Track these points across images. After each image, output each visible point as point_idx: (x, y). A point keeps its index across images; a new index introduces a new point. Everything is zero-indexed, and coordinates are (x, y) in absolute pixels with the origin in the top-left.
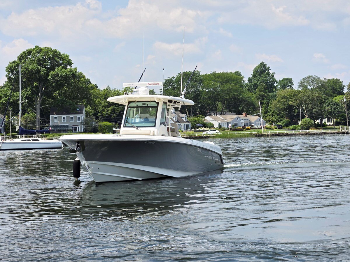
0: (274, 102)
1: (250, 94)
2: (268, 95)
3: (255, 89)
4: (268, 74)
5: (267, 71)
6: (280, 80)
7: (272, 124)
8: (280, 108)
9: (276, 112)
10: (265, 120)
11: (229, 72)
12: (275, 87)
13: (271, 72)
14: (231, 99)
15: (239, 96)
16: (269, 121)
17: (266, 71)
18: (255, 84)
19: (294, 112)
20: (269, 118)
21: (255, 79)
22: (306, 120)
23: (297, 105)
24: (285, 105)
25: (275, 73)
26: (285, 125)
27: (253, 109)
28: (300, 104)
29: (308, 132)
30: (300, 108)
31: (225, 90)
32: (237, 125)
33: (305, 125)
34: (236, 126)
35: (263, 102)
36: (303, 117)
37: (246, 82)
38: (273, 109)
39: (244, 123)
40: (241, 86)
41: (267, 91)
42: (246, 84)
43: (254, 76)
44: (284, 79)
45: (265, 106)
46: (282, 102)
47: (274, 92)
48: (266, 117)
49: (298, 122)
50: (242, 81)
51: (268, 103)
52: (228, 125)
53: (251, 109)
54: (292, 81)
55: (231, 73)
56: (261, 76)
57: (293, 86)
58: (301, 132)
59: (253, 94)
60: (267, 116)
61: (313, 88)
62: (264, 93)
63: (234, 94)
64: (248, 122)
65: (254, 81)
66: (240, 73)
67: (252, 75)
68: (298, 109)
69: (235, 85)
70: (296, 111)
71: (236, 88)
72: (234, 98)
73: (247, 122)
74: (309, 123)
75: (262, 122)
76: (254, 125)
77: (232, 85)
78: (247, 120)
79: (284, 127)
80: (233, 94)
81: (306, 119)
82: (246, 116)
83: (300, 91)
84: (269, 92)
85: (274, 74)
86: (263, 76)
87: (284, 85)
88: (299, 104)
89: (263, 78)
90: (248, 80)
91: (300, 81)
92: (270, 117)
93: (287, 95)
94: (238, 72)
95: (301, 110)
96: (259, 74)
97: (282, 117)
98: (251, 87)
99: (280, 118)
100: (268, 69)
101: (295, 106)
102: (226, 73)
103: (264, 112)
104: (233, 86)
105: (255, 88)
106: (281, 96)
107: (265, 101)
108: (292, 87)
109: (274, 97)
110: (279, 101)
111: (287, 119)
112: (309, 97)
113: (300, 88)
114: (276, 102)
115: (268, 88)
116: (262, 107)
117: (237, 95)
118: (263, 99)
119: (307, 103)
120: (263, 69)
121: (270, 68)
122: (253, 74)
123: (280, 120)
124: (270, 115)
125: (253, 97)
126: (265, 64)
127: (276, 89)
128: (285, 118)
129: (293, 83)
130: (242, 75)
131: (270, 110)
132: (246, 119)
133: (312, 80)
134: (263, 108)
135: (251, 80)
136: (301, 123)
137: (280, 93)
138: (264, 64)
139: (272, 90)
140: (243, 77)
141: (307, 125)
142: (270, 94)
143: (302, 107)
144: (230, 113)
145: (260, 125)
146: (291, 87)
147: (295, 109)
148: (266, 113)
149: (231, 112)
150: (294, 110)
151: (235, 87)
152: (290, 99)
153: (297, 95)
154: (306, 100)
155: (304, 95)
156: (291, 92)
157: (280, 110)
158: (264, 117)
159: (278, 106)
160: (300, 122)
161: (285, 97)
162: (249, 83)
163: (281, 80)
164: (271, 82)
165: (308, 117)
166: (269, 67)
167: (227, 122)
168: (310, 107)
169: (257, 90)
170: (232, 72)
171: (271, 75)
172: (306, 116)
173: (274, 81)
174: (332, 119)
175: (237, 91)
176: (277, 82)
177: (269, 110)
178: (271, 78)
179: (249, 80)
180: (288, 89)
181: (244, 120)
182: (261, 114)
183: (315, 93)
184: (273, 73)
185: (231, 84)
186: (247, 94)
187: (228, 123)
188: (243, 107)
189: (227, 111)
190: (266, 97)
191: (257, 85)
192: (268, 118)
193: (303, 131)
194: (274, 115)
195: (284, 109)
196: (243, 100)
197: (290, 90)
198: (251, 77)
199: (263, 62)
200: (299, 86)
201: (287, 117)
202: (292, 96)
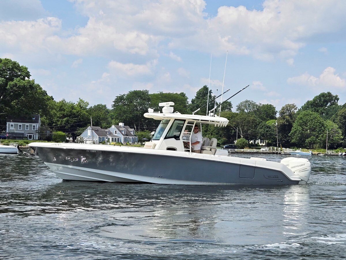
4: (210, 96)
5: (209, 94)
6: (220, 103)
9: (215, 131)
11: (175, 93)
12: (216, 109)
18: (198, 105)
19: (231, 132)
21: (198, 101)
22: (241, 140)
23: (234, 126)
25: (216, 96)
26: (222, 143)
28: (237, 126)
29: (242, 151)
30: (236, 129)
33: (240, 144)
36: (239, 137)
37: (190, 103)
38: (212, 128)
40: (185, 106)
42: (190, 105)
43: (197, 98)
44: (224, 102)
49: (234, 141)
50: (186, 102)
54: (231, 104)
55: (177, 94)
56: (203, 98)
57: (231, 109)
58: (237, 150)
60: (206, 135)
61: (249, 111)
66: (185, 94)
68: (234, 130)
71: (180, 107)
74: (243, 142)
79: (221, 146)
83: (237, 114)
86: (205, 98)
87: (223, 107)
88: (236, 126)
89: (205, 100)
90: (192, 101)
91: (238, 105)
94: (183, 93)
95: (237, 130)
96: (202, 97)
97: (221, 136)
98: (194, 107)
99: (218, 137)
100: (210, 92)
101: (232, 127)
102: (172, 93)
104: (178, 106)
108: (231, 110)
111: (225, 139)
112: (245, 119)
113: (238, 111)
119: (243, 124)
120: (205, 92)
121: (212, 92)
122: (196, 96)
124: (209, 134)
126: (208, 88)
128: (223, 137)
129: (232, 106)
130: (186, 96)
131: (210, 129)
133: (248, 104)
134: (204, 127)
135: (194, 101)
136: (237, 142)
138: (207, 87)
140: (187, 98)
141: (242, 144)
143: (238, 128)
148: (206, 131)
150: (231, 130)
153: (235, 117)
154: (242, 122)
155: (241, 117)
156: (229, 114)
157: (219, 130)
160: (236, 141)
162: (192, 103)
164: (212, 104)
165: (243, 138)
168: (245, 129)
170: (178, 93)
171: (212, 98)
172: (242, 136)
173: (215, 103)
174: (265, 140)
175: (181, 110)
176: (217, 104)
178: (212, 101)
179: (193, 101)
180: (227, 111)
183: (251, 116)
184: (214, 96)
185: (176, 104)
193: (238, 150)
195: (223, 129)
197: (229, 112)
198: (195, 99)
199: (206, 85)
200: (237, 109)
201: (225, 136)
202: (230, 118)
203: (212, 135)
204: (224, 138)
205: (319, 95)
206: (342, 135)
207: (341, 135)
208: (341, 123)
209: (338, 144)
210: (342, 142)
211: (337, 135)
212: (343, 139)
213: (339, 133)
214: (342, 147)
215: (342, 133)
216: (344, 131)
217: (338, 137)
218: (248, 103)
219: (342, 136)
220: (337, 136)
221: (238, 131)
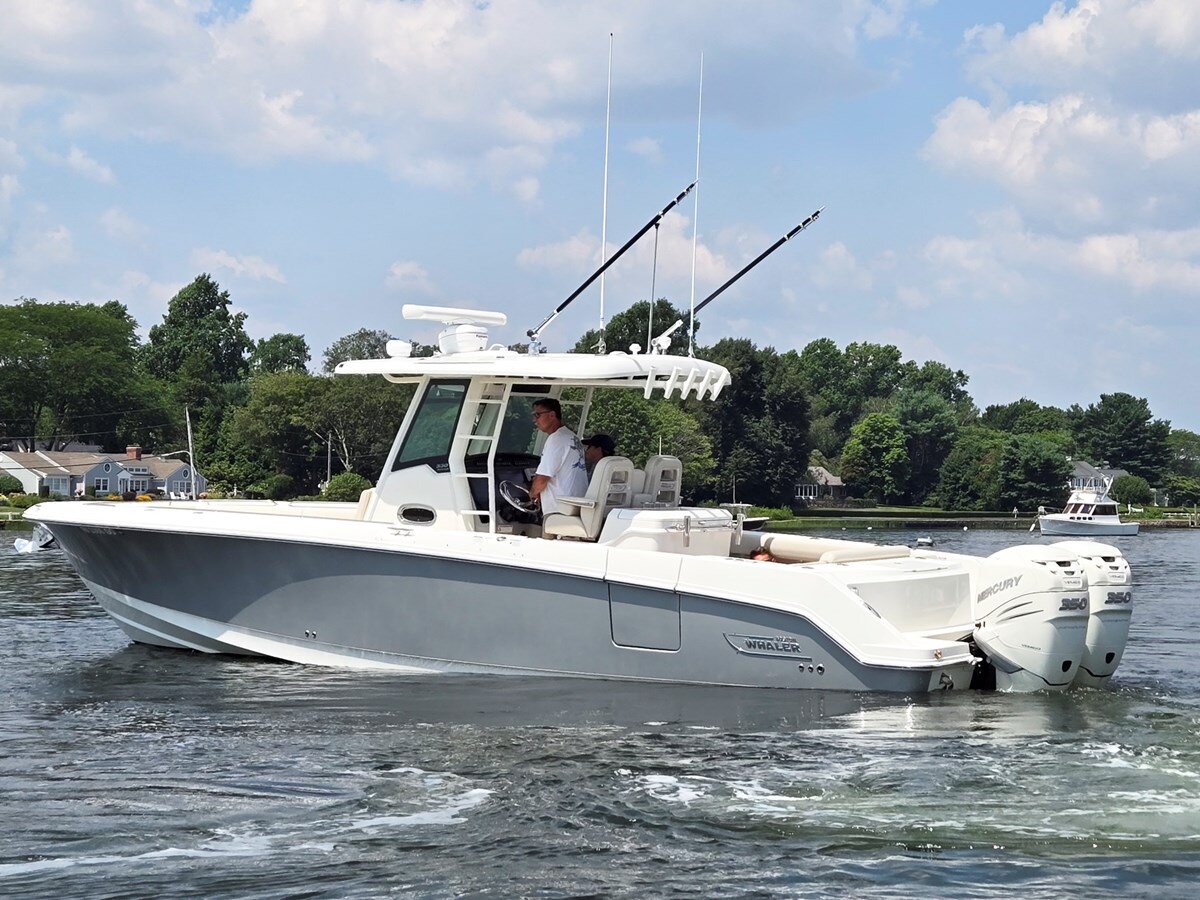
0: (240, 413)
1: (158, 385)
2: (220, 390)
3: (175, 368)
4: (224, 317)
5: (218, 308)
6: (262, 342)
7: (231, 490)
8: (259, 435)
9: (245, 447)
10: (206, 476)
11: (84, 304)
12: (245, 365)
13: (233, 311)
14: (87, 396)
15: (117, 388)
16: (219, 478)
17: (214, 308)
18: (175, 348)
19: (307, 451)
20: (219, 467)
21: (176, 334)
22: (345, 480)
23: (318, 430)
24: (276, 426)
25: (246, 317)
26: (274, 493)
27: (165, 434)
28: (328, 426)
30: (326, 438)
31: (68, 367)
32: (105, 488)
34: (101, 490)
35: (201, 413)
36: (338, 469)
37: (145, 340)
38: (234, 437)
39: (129, 483)
40: (127, 355)
41: (216, 374)
42: (145, 349)
43: (172, 321)
44: (276, 337)
45: (208, 427)
46: (267, 416)
47: (239, 379)
48: (209, 464)
49: (319, 485)
50: (130, 339)
51: (218, 418)
52: (73, 487)
53: (156, 434)
54: (304, 345)
55: (90, 307)
56: (196, 322)
57: (306, 364)
59: (164, 385)
60: (211, 462)
62: (204, 383)
63: (99, 382)
64: (147, 479)
65: (172, 339)
66: (125, 308)
67: (165, 317)
68: (319, 441)
69: (102, 350)
70: (315, 446)
71: (105, 358)
72: (97, 393)
73: (141, 479)
74: (354, 489)
75: (193, 483)
76: (165, 489)
77: (93, 349)
78: (141, 472)
80: (95, 380)
81: (347, 475)
82: (139, 458)
83: (329, 382)
84: (224, 380)
85: (241, 318)
86: (203, 322)
87: (275, 359)
88: (324, 426)
89: (203, 331)
90: (151, 336)
91: (331, 347)
92: (225, 464)
93: (285, 393)
94: (116, 304)
95: (329, 443)
96: (190, 317)
97: (266, 466)
98: (162, 359)
99: (257, 469)
100: (224, 300)
101: (309, 432)
102: (73, 305)
103: (204, 446)
104: (96, 352)
105: (175, 364)
106: (264, 395)
107: (206, 410)
108: (304, 367)
109: (241, 397)
110: (256, 411)
111: (283, 476)
112: (360, 401)
113: (328, 369)
114: (247, 413)
115: (219, 366)
116: (194, 430)
117: (110, 385)
118: (201, 403)
119: (352, 422)
120: (204, 300)
121: (228, 299)
122: (167, 314)
123: (258, 478)
124: (223, 459)
125: (165, 393)
126: (214, 283)
127: (247, 371)
128: (274, 469)
129: (309, 353)
130: (129, 317)
131: (223, 440)
132: (138, 470)
133: (370, 345)
134: (200, 434)
135: (161, 334)
136: (329, 489)
137: (260, 383)
138: (210, 281)
139: (235, 372)
140: (134, 324)
141: (348, 496)
142: (227, 386)
143: (334, 434)
144: (83, 446)
145: (189, 491)
146: (300, 365)
147: (310, 440)
148: (209, 449)
149: (87, 443)
150: (308, 443)
151: (104, 356)
152: (295, 407)
153: (320, 394)
154: (348, 412)
155: (342, 396)
156: (297, 383)
157: (259, 443)
158: (201, 464)
159: (252, 428)
160: (327, 484)
161: (277, 399)
162: (154, 344)
163: (267, 340)
164: (232, 345)
165: (352, 471)
166: (225, 294)
167: (71, 476)
168: (360, 437)
169: (182, 369)
170: (96, 305)
171: (231, 321)
172: (347, 465)
173: (244, 342)
175: (109, 371)
176: (251, 347)
177: (219, 440)
178: (231, 332)
179: (156, 335)
180: (289, 372)
181: (132, 470)
182: (191, 454)
183: (381, 391)
184: (239, 315)
185: (88, 345)
186: (144, 384)
187: (74, 480)
188: (130, 427)
189: (72, 439)
190: (210, 395)
191: (181, 353)
192: (215, 467)
194: (236, 457)
195: (274, 440)
196: (132, 405)
197: (296, 376)
198: (162, 326)
199: (204, 276)
200: (327, 364)
201: (283, 467)
202: (301, 396)
203: (232, 462)
204: (280, 473)
205: (629, 311)
206: (714, 456)
207: (709, 457)
208: (710, 412)
209: (698, 487)
210: (715, 482)
211: (696, 456)
212: (715, 472)
213: (701, 450)
214: (714, 500)
215: (712, 449)
216: (719, 443)
217: (699, 465)
218: (368, 341)
219: (711, 460)
220: (696, 459)
221: (332, 447)
